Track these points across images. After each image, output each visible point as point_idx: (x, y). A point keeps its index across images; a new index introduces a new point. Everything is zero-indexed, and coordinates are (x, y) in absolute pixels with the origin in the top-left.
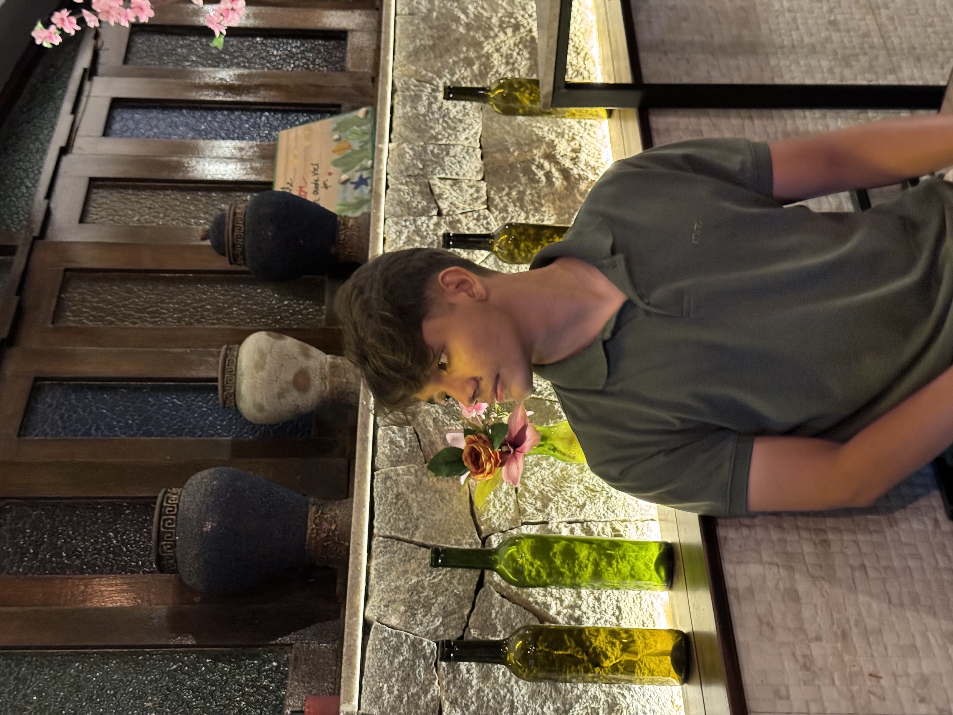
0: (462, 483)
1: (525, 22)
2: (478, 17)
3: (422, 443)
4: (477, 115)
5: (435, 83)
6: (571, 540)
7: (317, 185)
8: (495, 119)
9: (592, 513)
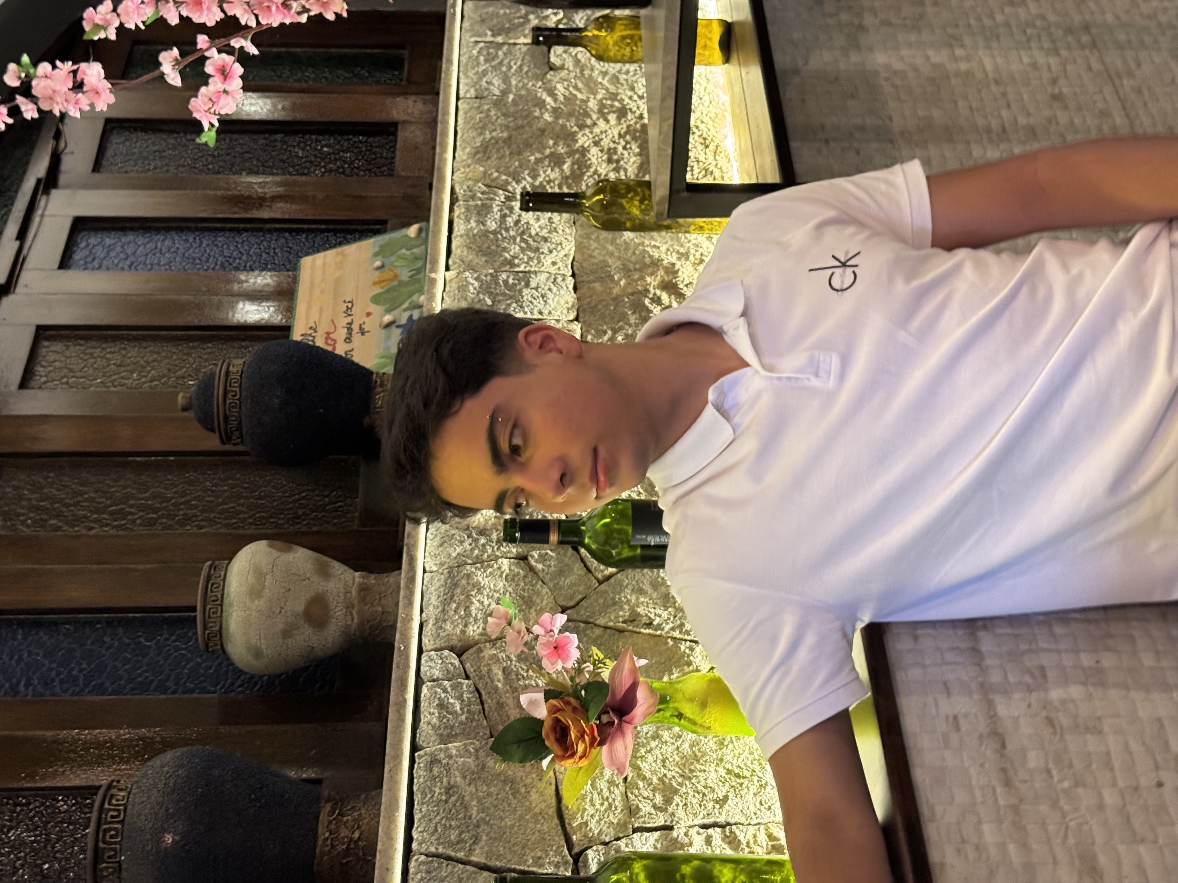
0: (545, 768)
1: (632, 105)
2: (569, 100)
3: (486, 706)
4: (567, 230)
5: (510, 188)
6: (707, 860)
7: (350, 330)
8: (593, 237)
9: (738, 811)
